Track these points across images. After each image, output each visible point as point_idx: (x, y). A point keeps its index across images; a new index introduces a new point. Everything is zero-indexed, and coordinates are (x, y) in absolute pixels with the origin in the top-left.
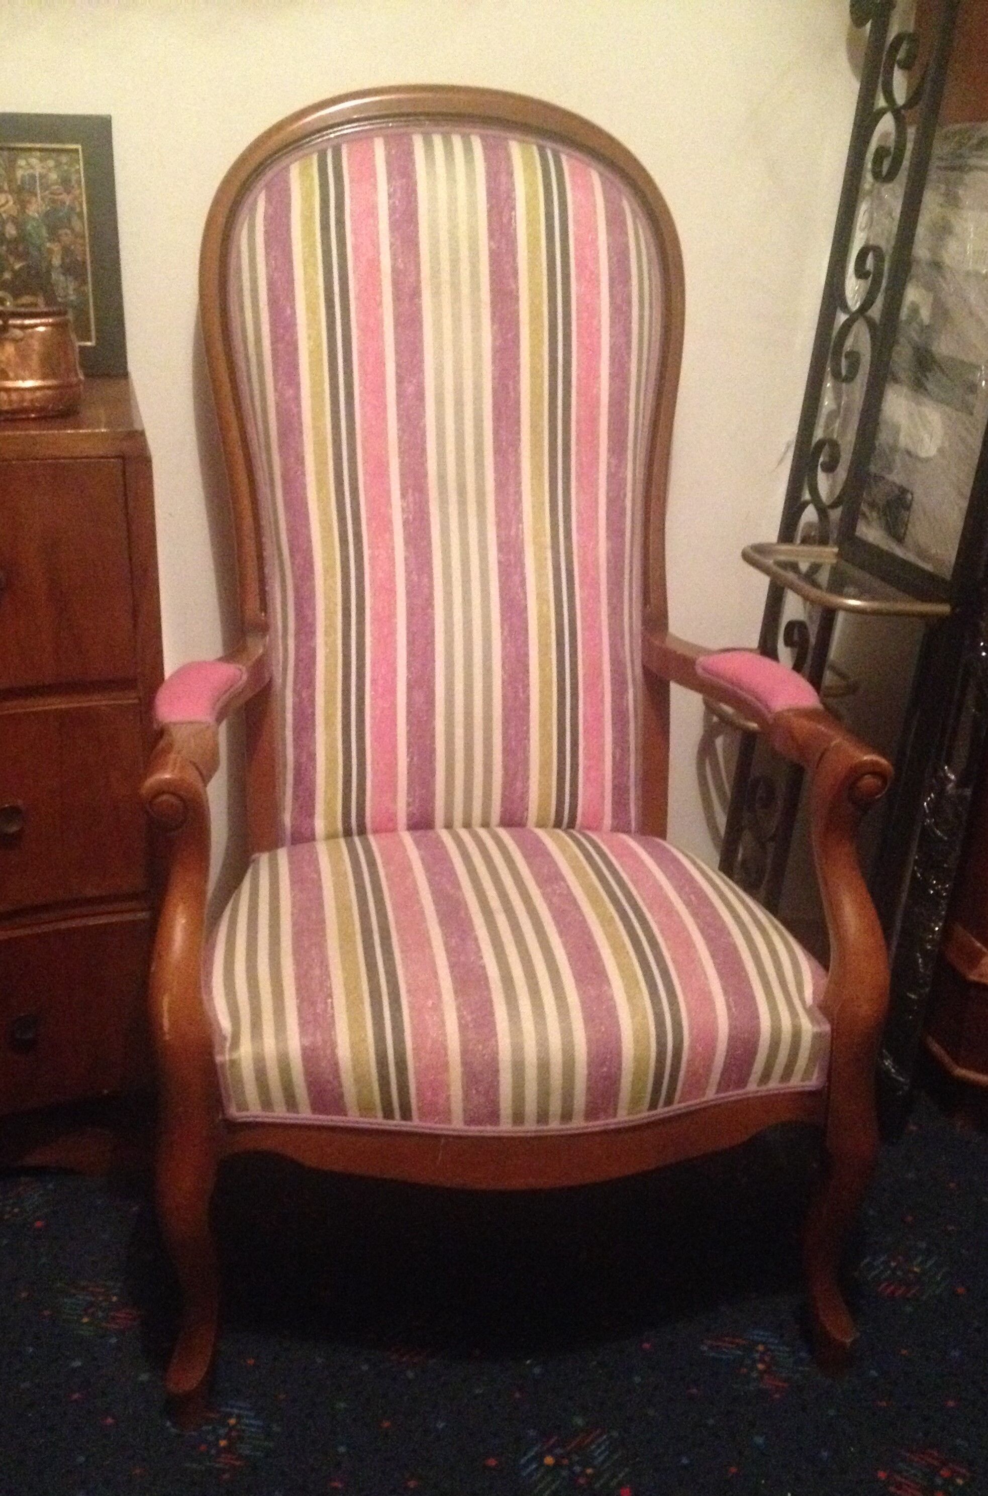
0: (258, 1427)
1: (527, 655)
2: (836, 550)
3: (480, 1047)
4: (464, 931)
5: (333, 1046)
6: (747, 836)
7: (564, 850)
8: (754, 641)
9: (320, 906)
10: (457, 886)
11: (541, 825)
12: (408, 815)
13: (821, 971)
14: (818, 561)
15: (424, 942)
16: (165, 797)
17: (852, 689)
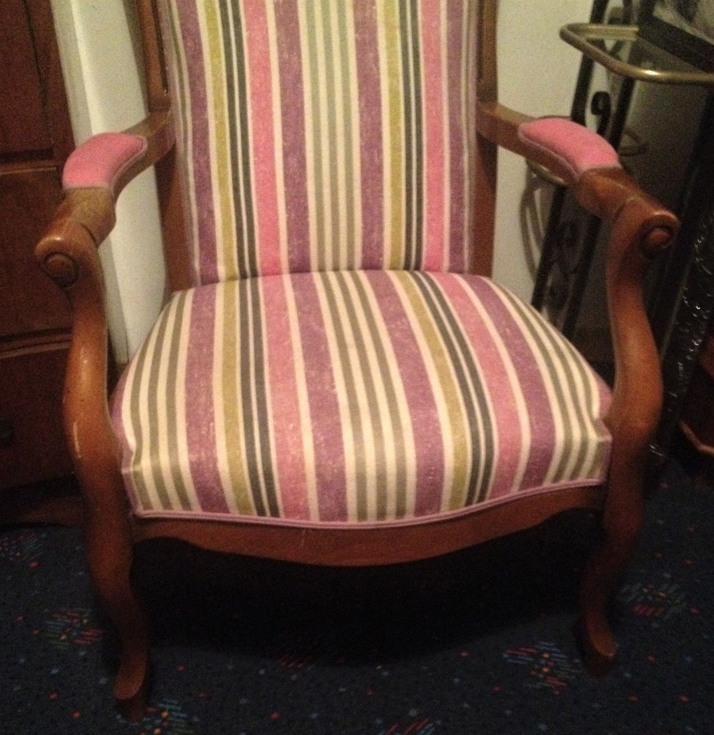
0: (184, 718)
1: (380, 124)
2: (636, 29)
3: (331, 462)
4: (322, 364)
5: (215, 461)
6: (556, 269)
7: (408, 289)
8: (567, 110)
9: (211, 341)
10: (321, 324)
11: (393, 268)
12: (289, 261)
13: (607, 390)
14: (621, 38)
15: (290, 373)
16: (58, 257)
17: (642, 150)
